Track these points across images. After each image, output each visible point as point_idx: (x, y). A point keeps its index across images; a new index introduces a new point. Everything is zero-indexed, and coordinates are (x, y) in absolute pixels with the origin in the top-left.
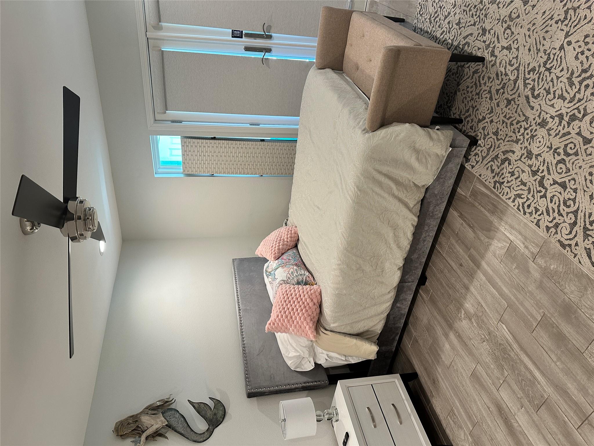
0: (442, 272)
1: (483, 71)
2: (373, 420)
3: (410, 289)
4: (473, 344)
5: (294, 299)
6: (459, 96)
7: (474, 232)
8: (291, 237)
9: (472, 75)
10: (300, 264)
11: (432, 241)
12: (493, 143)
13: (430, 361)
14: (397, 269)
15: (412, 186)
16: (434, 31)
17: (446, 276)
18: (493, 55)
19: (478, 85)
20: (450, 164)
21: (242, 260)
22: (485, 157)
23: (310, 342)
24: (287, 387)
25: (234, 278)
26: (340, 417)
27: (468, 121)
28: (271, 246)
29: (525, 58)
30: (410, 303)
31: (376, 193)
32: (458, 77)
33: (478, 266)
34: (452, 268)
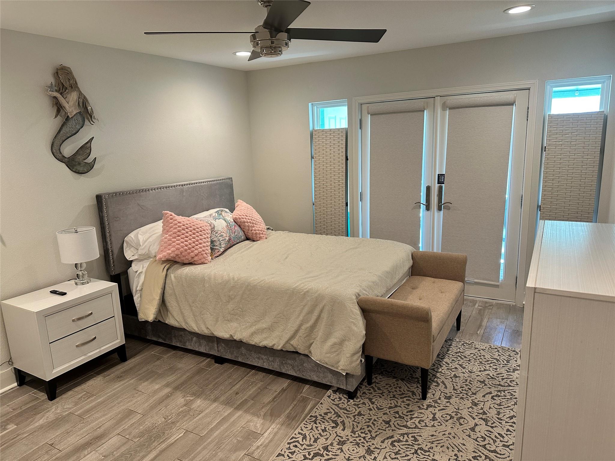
0: (229, 377)
1: (414, 399)
2: (79, 319)
3: (210, 349)
4: (161, 409)
5: (197, 238)
6: (392, 381)
7: (269, 402)
8: (256, 234)
9: (410, 390)
10: (231, 243)
11: (259, 365)
12: (351, 412)
13: (140, 372)
14: (231, 334)
15: (310, 341)
16: (449, 356)
17: (225, 381)
18: (428, 407)
19: (402, 396)
20: (331, 375)
21: (231, 187)
22: (338, 407)
23: (154, 255)
24: (108, 234)
25: (213, 179)
26: (80, 287)
27: (370, 390)
28: (247, 215)
29: (426, 433)
30: (197, 350)
31: (303, 309)
32: (409, 379)
33: (238, 408)
34: (234, 386)
